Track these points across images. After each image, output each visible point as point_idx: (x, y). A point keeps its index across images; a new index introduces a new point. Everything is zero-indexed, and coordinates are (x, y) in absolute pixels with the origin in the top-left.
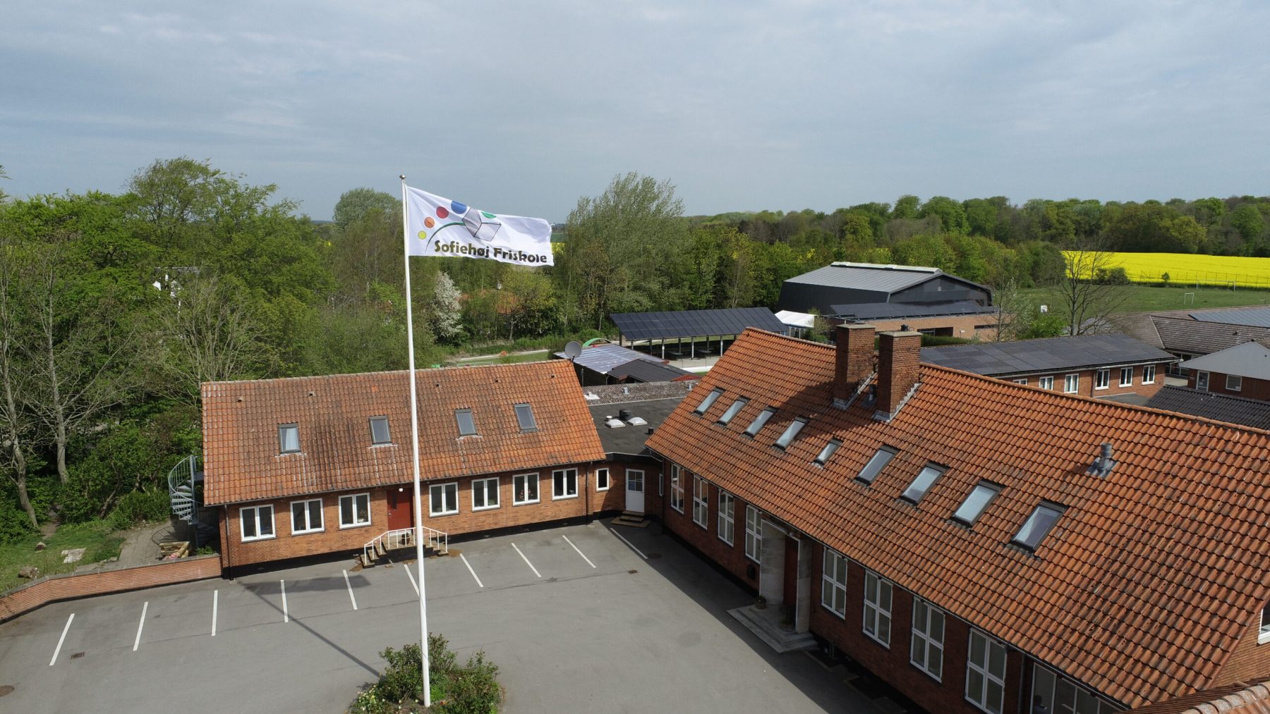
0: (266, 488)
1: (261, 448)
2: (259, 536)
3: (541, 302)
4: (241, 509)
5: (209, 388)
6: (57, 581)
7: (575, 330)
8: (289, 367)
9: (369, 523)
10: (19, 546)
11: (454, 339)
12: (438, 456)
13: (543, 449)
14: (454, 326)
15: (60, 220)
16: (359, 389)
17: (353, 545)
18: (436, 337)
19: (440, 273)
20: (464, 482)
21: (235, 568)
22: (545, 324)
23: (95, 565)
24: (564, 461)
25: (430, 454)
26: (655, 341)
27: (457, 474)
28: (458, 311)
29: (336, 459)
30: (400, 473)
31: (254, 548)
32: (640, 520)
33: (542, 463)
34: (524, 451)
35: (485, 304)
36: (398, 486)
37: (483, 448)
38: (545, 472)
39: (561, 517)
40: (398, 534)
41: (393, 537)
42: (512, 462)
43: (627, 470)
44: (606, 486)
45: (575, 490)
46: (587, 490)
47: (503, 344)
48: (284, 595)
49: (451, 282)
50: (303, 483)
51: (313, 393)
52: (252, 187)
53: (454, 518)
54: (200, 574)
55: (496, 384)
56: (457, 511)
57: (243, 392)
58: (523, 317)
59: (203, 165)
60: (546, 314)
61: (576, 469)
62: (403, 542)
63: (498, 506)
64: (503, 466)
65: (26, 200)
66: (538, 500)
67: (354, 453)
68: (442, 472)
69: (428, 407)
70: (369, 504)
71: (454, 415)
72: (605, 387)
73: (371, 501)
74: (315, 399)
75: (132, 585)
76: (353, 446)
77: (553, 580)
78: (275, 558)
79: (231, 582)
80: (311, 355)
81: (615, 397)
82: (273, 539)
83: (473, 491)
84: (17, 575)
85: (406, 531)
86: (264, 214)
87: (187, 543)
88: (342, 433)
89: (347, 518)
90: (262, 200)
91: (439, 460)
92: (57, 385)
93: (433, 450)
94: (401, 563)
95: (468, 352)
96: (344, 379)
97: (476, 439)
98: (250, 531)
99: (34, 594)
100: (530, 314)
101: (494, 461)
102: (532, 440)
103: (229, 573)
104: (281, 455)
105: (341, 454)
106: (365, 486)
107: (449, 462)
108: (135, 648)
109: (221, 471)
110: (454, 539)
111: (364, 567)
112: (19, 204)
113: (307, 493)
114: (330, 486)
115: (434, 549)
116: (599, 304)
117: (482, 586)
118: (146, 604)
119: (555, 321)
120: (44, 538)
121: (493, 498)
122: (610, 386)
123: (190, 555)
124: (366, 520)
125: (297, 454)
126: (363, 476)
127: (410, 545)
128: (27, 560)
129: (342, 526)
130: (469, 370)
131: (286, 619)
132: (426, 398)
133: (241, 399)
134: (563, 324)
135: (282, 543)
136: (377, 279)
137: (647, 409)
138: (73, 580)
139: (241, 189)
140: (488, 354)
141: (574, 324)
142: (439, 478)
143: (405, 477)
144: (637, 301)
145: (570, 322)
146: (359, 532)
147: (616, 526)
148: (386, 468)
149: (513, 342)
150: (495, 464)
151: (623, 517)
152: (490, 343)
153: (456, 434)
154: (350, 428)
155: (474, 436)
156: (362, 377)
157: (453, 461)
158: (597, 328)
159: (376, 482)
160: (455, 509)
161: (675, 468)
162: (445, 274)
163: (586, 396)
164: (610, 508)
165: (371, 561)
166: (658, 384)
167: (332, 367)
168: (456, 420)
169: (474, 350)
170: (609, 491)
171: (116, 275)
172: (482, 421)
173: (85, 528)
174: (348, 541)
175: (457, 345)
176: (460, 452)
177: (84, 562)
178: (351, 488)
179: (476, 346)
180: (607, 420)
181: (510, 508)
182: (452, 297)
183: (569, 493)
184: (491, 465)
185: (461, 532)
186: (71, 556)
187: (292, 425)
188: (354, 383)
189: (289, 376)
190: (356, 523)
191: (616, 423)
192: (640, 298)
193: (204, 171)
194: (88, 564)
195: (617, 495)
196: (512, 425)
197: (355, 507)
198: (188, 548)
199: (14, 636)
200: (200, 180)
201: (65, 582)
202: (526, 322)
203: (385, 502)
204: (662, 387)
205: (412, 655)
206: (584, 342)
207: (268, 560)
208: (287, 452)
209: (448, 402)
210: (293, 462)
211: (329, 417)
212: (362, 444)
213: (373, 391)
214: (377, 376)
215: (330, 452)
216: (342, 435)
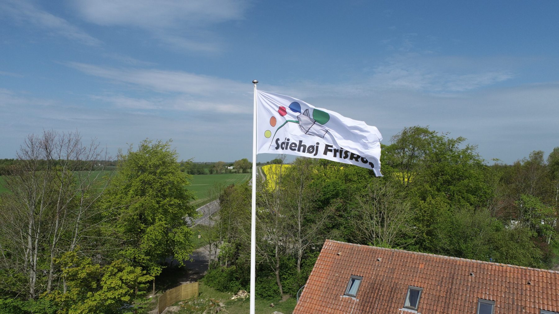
1: (336, 288)
5: (328, 244)
16: (411, 264)
51: (380, 259)
57: (343, 250)
67: (388, 309)
69: (457, 291)
74: (380, 263)
76: (389, 304)
88: (386, 292)
90: (456, 146)
92: (300, 229)
96: (404, 254)
104: (344, 296)
125: (353, 298)
130: (505, 268)
132: (458, 282)
133: (339, 254)
139: (446, 140)
154: (393, 290)
156: (416, 255)
168: (477, 308)
187: (360, 278)
188: (409, 259)
208: (348, 295)
209: (476, 291)
210: (348, 303)
211: (383, 278)
212: (396, 304)
213: (420, 267)
214: (427, 256)
215: (373, 304)
216: (386, 294)
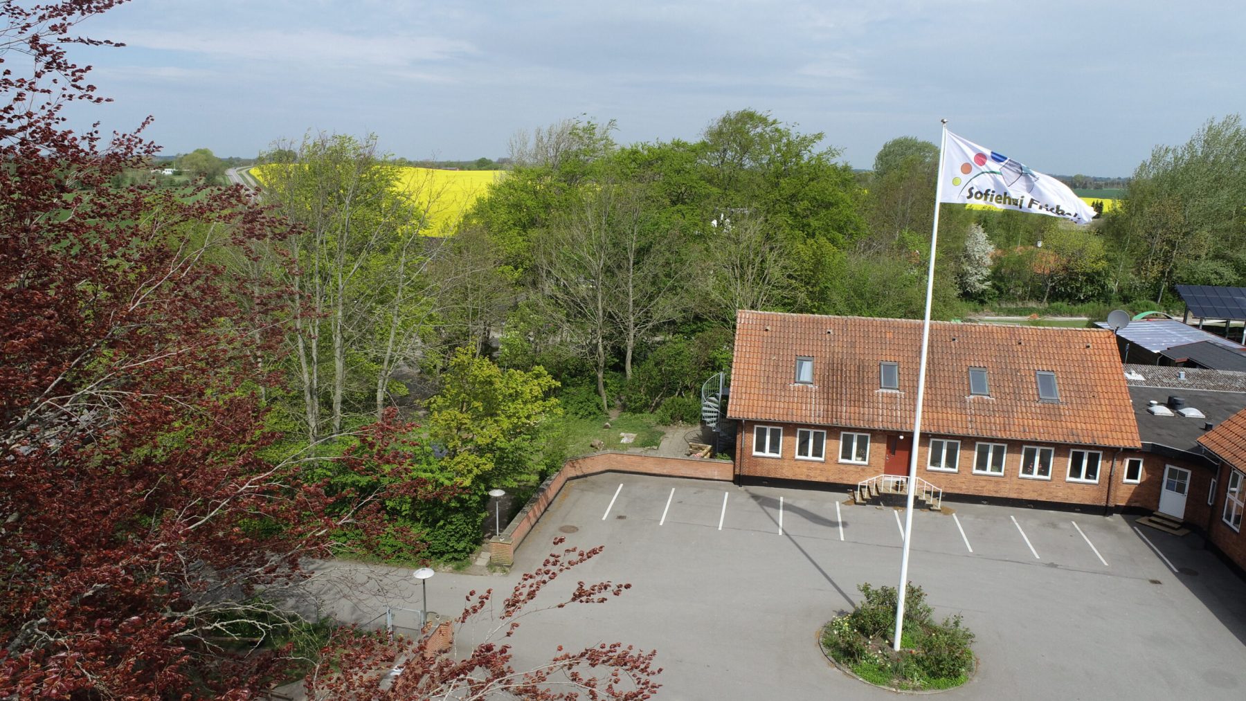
0: (778, 412)
1: (779, 376)
2: (767, 453)
3: (1087, 264)
4: (756, 426)
5: (743, 316)
6: (614, 456)
7: (1126, 300)
8: (814, 305)
9: (866, 463)
10: (594, 422)
11: (980, 295)
12: (944, 410)
13: (1064, 424)
14: (982, 282)
15: (650, 164)
16: (874, 333)
17: (850, 481)
18: (961, 292)
19: (973, 225)
20: (969, 442)
21: (745, 476)
22: (1089, 289)
23: (642, 449)
24: (1087, 441)
25: (937, 407)
26: (1233, 323)
27: (961, 432)
28: (989, 267)
29: (844, 398)
30: (904, 421)
31: (762, 463)
32: (1176, 526)
33: (1060, 439)
34: (1040, 423)
35: (1020, 261)
36: (900, 433)
37: (994, 411)
38: (1062, 449)
39: (1074, 501)
40: (892, 479)
41: (888, 482)
42: (1025, 431)
43: (1168, 467)
44: (1136, 478)
45: (1095, 475)
46: (1110, 479)
47: (1035, 306)
48: (781, 511)
49: (985, 235)
50: (811, 413)
51: (831, 331)
52: (802, 135)
53: (951, 476)
54: (716, 475)
55: (1019, 347)
56: (956, 470)
57: (770, 323)
58: (1063, 280)
59: (764, 115)
60: (1091, 278)
61: (1101, 453)
62: (896, 488)
63: (1002, 474)
64: (1013, 433)
65: (628, 147)
66: (1048, 478)
67: (861, 393)
68: (945, 428)
69: (940, 360)
70: (869, 444)
71: (967, 372)
72: (1155, 368)
73: (871, 442)
74: (832, 337)
75: (665, 472)
76: (861, 387)
77: (1053, 565)
78: (778, 476)
79: (740, 488)
80: (834, 297)
81: (1165, 380)
82: (778, 458)
83: (976, 453)
84: (589, 444)
85: (901, 478)
86: (810, 161)
87: (710, 447)
88: (852, 372)
89: (847, 454)
90: (809, 148)
91: (945, 415)
92: (632, 300)
93: (939, 404)
94: (890, 509)
95: (994, 311)
96: (862, 321)
97: (988, 400)
98: (760, 447)
99: (597, 463)
100: (1071, 275)
101: (1005, 427)
102: (1052, 412)
103: (740, 480)
104: (796, 385)
105: (848, 392)
106: (867, 427)
107: (955, 418)
108: (661, 524)
109: (744, 390)
110: (949, 497)
111: (856, 503)
112: (623, 150)
113: (813, 422)
114: (834, 420)
115: (927, 503)
116: (1163, 273)
117: (971, 550)
118: (673, 489)
119: (1103, 287)
120: (610, 420)
121: (997, 464)
122: (1162, 368)
123: (711, 457)
124: (865, 460)
125: (810, 386)
126: (866, 417)
127: (902, 493)
128: (598, 435)
129: (841, 460)
130: (990, 328)
131: (780, 532)
132: (940, 350)
133: (768, 328)
134: (1111, 291)
135: (786, 464)
136: (907, 228)
137: (1209, 400)
138: (625, 457)
139: (793, 137)
140: (1016, 315)
141: (1126, 292)
142: (942, 433)
143: (908, 426)
144: (1216, 273)
145: (1121, 290)
146: (855, 470)
147: (1141, 526)
148: (890, 414)
149: (1047, 305)
150: (1005, 430)
151: (1153, 518)
152: (1020, 304)
153: (966, 392)
154: (861, 368)
155: (986, 397)
156: (878, 322)
157: (959, 419)
158: (1156, 300)
159: (878, 425)
160: (954, 466)
161: (1236, 477)
162: (980, 227)
163: (1127, 375)
164: (1137, 505)
165: (863, 499)
166: (1230, 373)
167: (854, 310)
168: (968, 378)
169: (1001, 309)
170: (1140, 485)
171: (684, 212)
172: (996, 382)
173: (638, 418)
174: (845, 476)
175: (982, 302)
176: (968, 411)
177: (634, 445)
178: (853, 426)
179: (1004, 306)
180: (1151, 405)
181: (1014, 479)
182: (984, 251)
183: (1087, 477)
184: (1000, 431)
185: (957, 491)
186: (627, 438)
187: (809, 358)
188: (870, 328)
189: (813, 313)
190: (855, 460)
191: (1162, 411)
192: (1221, 270)
193: (763, 121)
194: (637, 447)
195: (1151, 491)
196: (1031, 392)
197: (855, 445)
198: (710, 451)
199: (582, 490)
200: (759, 130)
201: (619, 458)
202: (1065, 285)
203: (885, 445)
204: (1235, 379)
205: (889, 598)
206: (1136, 314)
207: (772, 476)
208: (801, 383)
209: (963, 357)
210: (805, 392)
211: (842, 356)
212: (870, 386)
213: (888, 336)
214: (893, 322)
215: (839, 389)
216: (852, 374)
